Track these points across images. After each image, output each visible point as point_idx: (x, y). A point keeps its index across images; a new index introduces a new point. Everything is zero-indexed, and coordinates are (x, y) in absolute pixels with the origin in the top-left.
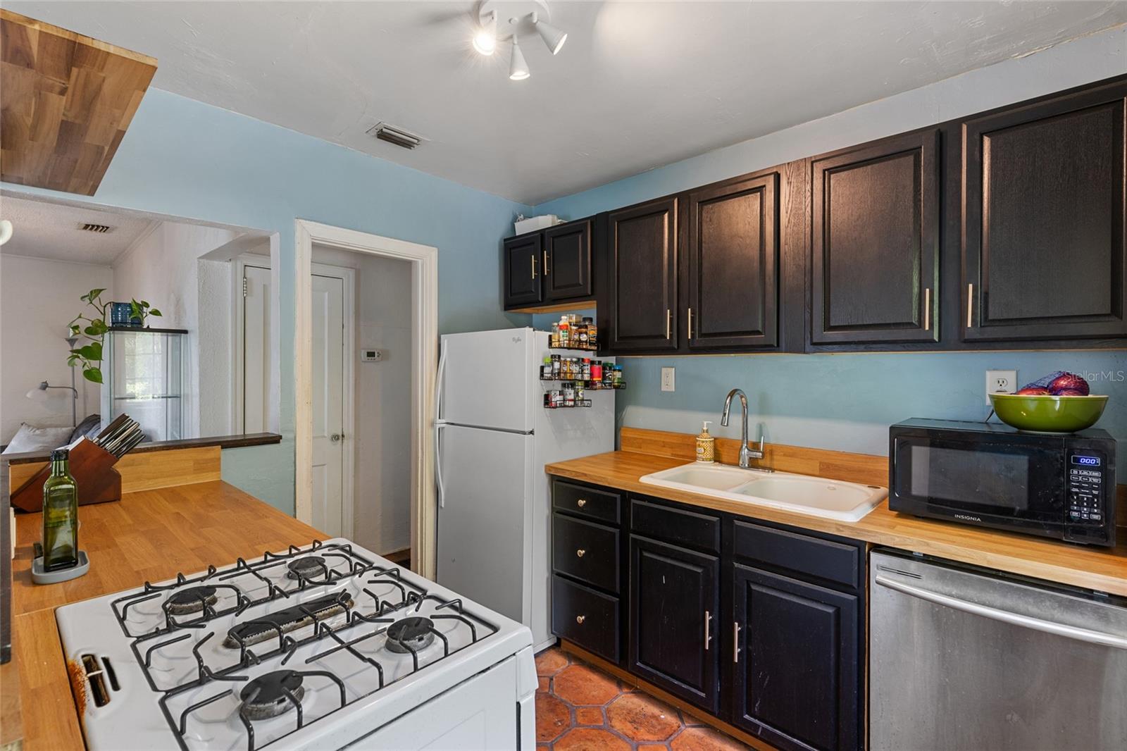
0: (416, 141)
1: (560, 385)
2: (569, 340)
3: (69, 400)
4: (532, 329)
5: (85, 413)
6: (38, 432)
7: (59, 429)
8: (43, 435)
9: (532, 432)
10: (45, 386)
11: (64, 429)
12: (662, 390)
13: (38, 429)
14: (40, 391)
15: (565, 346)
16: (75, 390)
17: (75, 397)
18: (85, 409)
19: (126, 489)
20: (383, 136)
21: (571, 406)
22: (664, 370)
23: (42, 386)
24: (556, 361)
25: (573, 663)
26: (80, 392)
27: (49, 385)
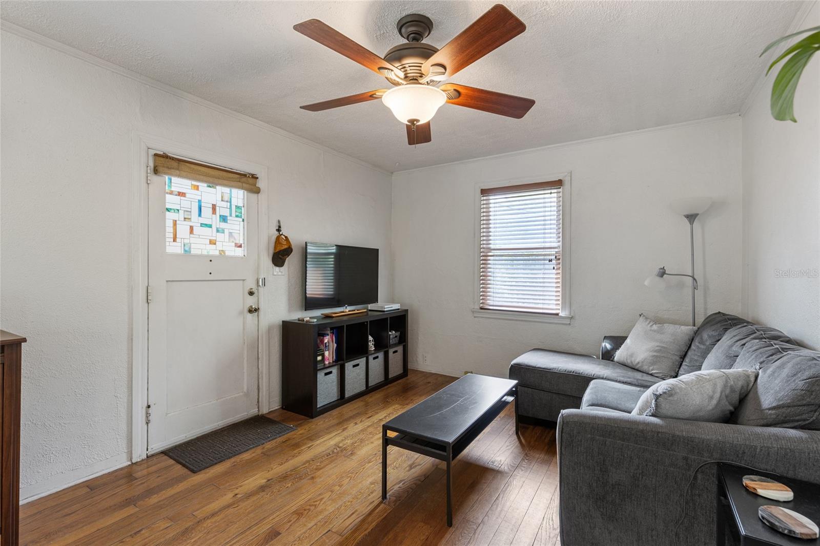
3: (688, 291)
5: (706, 309)
6: (655, 327)
7: (678, 326)
8: (659, 332)
10: (662, 273)
11: (683, 328)
13: (655, 323)
14: (658, 279)
16: (694, 279)
17: (695, 288)
18: (705, 303)
23: (660, 272)
26: (700, 282)
27: (666, 272)
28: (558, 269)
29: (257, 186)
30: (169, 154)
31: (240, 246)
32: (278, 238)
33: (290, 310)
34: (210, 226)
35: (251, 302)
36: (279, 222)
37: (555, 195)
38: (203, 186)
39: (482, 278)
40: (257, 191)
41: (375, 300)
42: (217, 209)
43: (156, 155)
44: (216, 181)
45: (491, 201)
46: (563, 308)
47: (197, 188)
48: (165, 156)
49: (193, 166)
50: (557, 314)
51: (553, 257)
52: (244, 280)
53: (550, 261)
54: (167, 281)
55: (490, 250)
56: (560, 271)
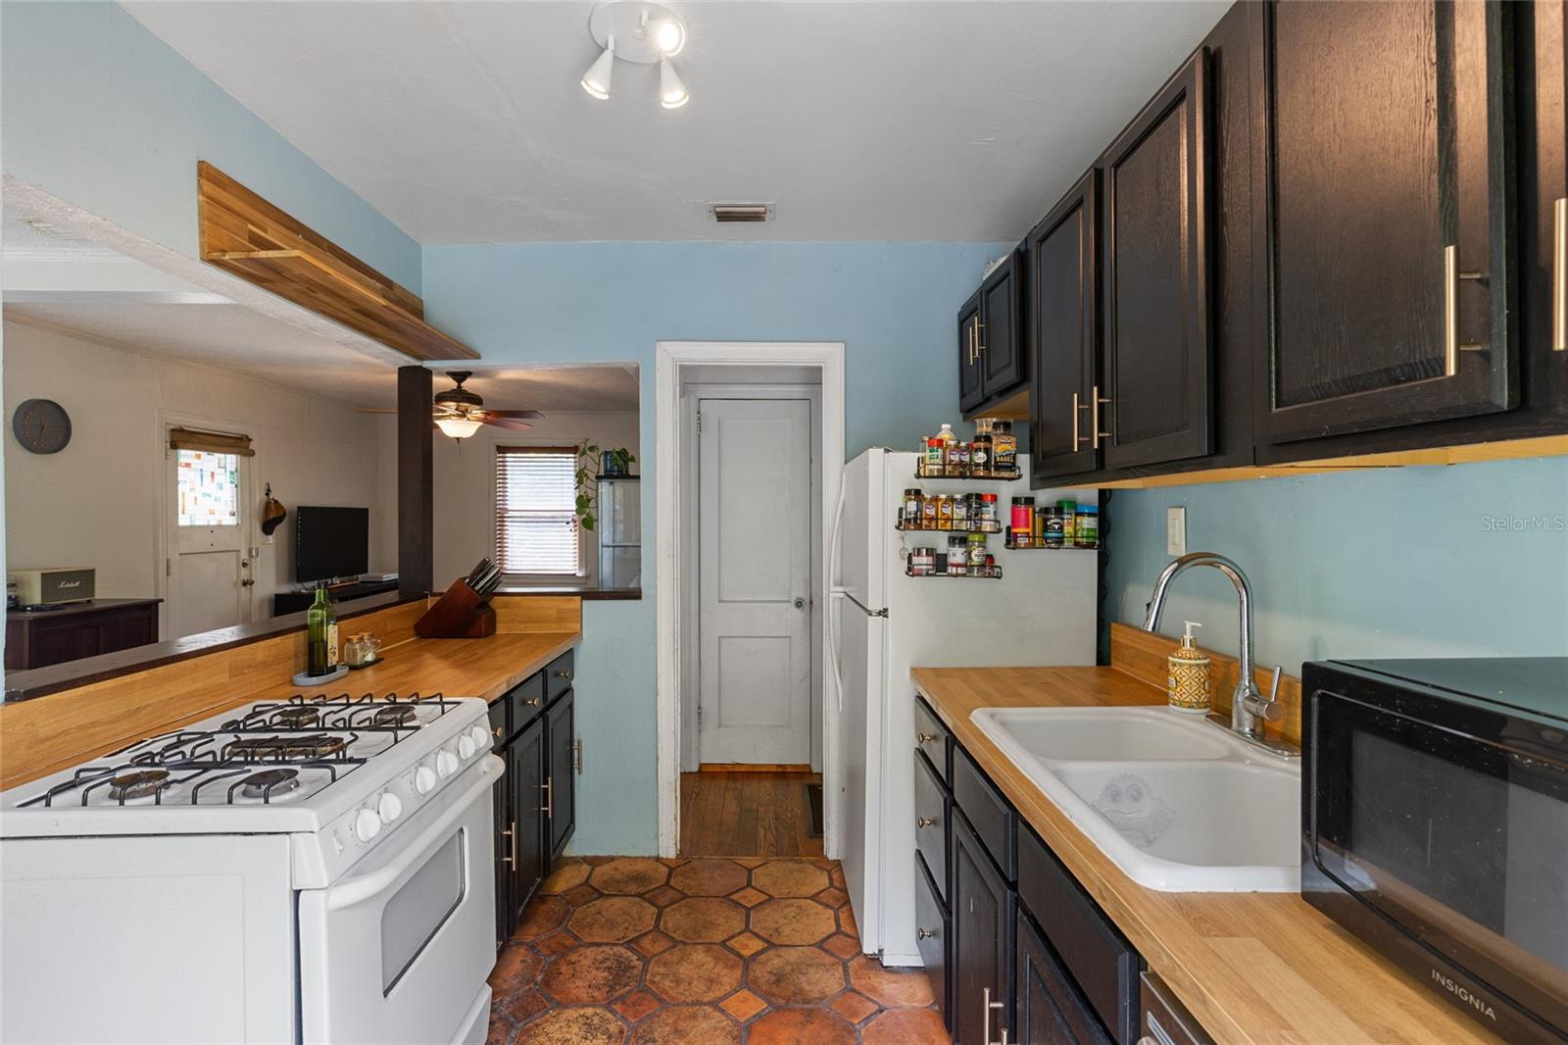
0: (763, 209)
1: (946, 540)
2: (944, 465)
4: (882, 450)
9: (884, 613)
12: (1169, 553)
15: (936, 474)
19: (501, 630)
20: (724, 217)
21: (964, 575)
22: (1171, 512)
24: (910, 499)
25: (937, 1008)
28: (575, 531)
29: (251, 448)
30: (186, 428)
31: (234, 515)
32: (268, 504)
33: (278, 583)
34: (209, 496)
35: (244, 574)
36: (268, 485)
37: (572, 460)
38: (204, 454)
39: (498, 539)
40: (251, 454)
41: (366, 571)
42: (215, 476)
43: (173, 430)
44: (215, 448)
45: (507, 459)
46: (580, 568)
47: (199, 457)
48: (181, 431)
49: (200, 436)
50: (574, 575)
51: (570, 520)
52: (237, 551)
53: (568, 523)
54: (181, 554)
55: (507, 510)
56: (577, 533)
